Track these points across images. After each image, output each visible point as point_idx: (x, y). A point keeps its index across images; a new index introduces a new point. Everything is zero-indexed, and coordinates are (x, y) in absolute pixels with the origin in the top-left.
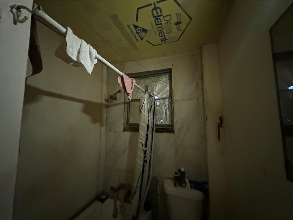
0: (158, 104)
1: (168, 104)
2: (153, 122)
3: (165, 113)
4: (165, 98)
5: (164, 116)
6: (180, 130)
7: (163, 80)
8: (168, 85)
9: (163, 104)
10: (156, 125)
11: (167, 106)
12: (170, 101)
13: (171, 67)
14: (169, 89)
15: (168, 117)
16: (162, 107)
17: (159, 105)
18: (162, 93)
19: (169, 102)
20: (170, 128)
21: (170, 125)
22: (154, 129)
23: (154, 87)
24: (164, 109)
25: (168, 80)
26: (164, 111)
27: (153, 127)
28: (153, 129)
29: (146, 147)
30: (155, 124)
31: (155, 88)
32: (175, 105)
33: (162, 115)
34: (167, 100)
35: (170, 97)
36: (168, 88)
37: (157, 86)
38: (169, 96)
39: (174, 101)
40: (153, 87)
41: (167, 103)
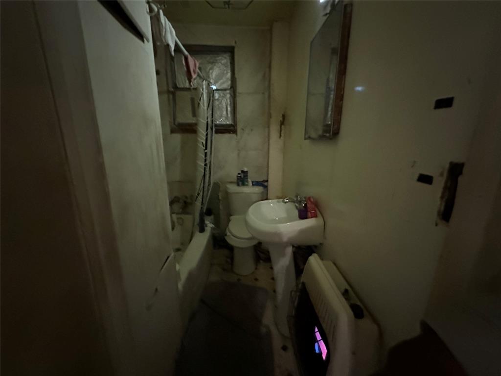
0: (216, 98)
1: (230, 98)
2: (212, 120)
3: (225, 110)
4: (225, 90)
5: (225, 113)
6: (243, 129)
7: (223, 62)
8: (229, 71)
9: (223, 97)
10: (216, 125)
11: (229, 101)
12: (232, 94)
14: (230, 78)
15: (229, 115)
16: (221, 101)
17: (219, 97)
18: (221, 81)
19: (231, 96)
20: (232, 128)
21: (231, 125)
22: (214, 129)
24: (224, 104)
25: (229, 64)
26: (225, 107)
27: (212, 127)
28: (212, 129)
29: (206, 149)
30: (214, 123)
31: (212, 73)
32: (239, 100)
33: (223, 111)
34: (228, 91)
35: (232, 89)
36: (229, 75)
37: (215, 71)
39: (237, 94)
41: (228, 96)
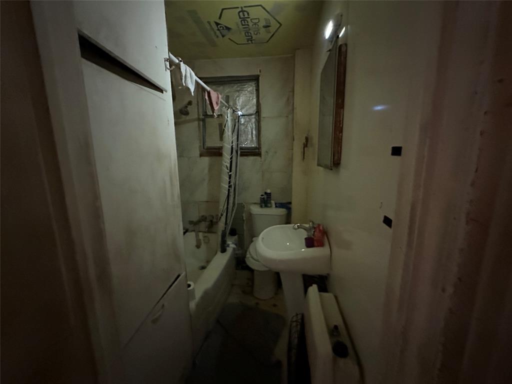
0: (243, 122)
1: (255, 122)
2: (238, 144)
3: (250, 133)
4: (251, 115)
5: (250, 136)
6: (267, 152)
7: (249, 89)
8: (255, 97)
9: (248, 122)
10: (241, 149)
11: (254, 125)
13: (259, 73)
14: (255, 103)
15: (254, 139)
16: (247, 126)
17: (245, 122)
18: (248, 107)
19: (256, 119)
20: (257, 150)
21: (255, 148)
22: (239, 152)
23: (238, 98)
24: (249, 128)
25: (255, 91)
26: (250, 130)
27: (237, 149)
28: (237, 152)
29: (230, 171)
30: (239, 146)
31: (239, 100)
32: (263, 124)
33: (248, 135)
34: (253, 116)
35: (257, 114)
36: (255, 100)
37: (241, 97)
38: (256, 112)
39: (262, 119)
40: (236, 99)
41: (253, 120)
